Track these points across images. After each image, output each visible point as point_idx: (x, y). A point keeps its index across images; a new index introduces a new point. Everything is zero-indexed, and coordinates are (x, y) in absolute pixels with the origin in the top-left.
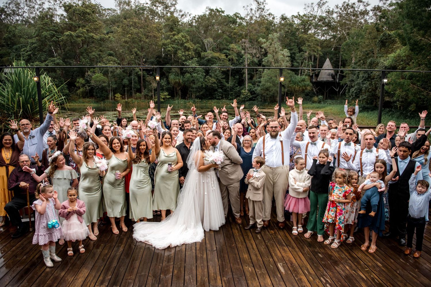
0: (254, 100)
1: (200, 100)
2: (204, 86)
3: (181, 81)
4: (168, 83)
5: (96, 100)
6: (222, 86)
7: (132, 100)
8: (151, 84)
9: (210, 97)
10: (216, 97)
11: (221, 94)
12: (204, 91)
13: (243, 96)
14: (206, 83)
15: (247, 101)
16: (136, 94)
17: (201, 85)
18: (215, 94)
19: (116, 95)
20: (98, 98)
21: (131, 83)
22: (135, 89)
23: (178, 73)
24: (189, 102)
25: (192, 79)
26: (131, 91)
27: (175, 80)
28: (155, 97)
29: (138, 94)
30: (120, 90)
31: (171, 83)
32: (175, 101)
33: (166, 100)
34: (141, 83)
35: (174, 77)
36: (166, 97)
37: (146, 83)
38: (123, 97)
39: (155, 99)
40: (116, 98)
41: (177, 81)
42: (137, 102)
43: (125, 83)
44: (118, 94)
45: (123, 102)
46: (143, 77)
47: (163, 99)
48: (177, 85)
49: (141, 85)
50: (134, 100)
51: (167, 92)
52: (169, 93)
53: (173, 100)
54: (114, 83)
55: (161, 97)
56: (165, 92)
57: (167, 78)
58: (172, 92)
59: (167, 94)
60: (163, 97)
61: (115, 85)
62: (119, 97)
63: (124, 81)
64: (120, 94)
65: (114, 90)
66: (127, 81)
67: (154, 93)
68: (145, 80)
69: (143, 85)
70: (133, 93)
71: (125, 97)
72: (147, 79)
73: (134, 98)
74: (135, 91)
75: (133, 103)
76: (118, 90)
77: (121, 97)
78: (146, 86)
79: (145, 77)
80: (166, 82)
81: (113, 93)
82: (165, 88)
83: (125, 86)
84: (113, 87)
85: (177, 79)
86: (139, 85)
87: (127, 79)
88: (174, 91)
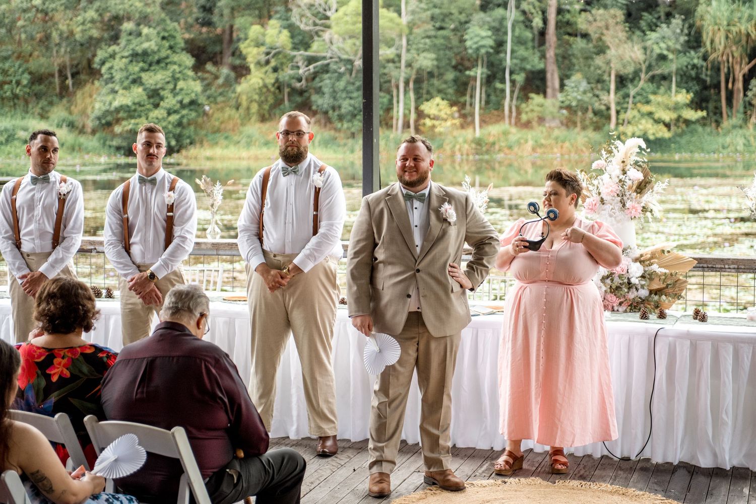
4: (695, 41)
5: (328, 133)
7: (506, 133)
8: (601, 50)
16: (527, 98)
19: (427, 107)
20: (341, 118)
21: (500, 45)
22: (520, 78)
26: (499, 85)
27: (734, 25)
28: (622, 116)
29: (537, 99)
30: (446, 82)
31: (708, 44)
32: (725, 135)
33: (680, 130)
34: (547, 44)
35: (732, 12)
36: (679, 117)
37: (574, 46)
38: (463, 116)
39: (621, 128)
40: (428, 122)
41: (743, 28)
42: (531, 143)
43: (476, 43)
44: (438, 100)
45: (465, 142)
46: (560, 11)
47: (667, 126)
48: (736, 54)
49: (548, 55)
50: (514, 130)
51: (688, 92)
52: (696, 93)
53: (714, 131)
54: (425, 44)
55: (656, 116)
56: (677, 91)
57: (688, 13)
58: (705, 87)
59: (688, 102)
60: (667, 116)
61: (425, 58)
62: (445, 117)
63: (472, 35)
64: (445, 102)
65: (418, 81)
66: (490, 33)
67: (616, 93)
68: (567, 28)
69: (556, 55)
70: (504, 98)
71: (473, 115)
72: (582, 22)
73: (510, 123)
74: (518, 86)
75: (510, 148)
76: (435, 82)
77: (453, 118)
78: (574, 61)
79: (569, 11)
80: (683, 39)
81: (412, 95)
82: (673, 67)
83: (477, 60)
84: (416, 65)
85: (743, 21)
86: (538, 54)
87: (484, 23)
88: (717, 86)
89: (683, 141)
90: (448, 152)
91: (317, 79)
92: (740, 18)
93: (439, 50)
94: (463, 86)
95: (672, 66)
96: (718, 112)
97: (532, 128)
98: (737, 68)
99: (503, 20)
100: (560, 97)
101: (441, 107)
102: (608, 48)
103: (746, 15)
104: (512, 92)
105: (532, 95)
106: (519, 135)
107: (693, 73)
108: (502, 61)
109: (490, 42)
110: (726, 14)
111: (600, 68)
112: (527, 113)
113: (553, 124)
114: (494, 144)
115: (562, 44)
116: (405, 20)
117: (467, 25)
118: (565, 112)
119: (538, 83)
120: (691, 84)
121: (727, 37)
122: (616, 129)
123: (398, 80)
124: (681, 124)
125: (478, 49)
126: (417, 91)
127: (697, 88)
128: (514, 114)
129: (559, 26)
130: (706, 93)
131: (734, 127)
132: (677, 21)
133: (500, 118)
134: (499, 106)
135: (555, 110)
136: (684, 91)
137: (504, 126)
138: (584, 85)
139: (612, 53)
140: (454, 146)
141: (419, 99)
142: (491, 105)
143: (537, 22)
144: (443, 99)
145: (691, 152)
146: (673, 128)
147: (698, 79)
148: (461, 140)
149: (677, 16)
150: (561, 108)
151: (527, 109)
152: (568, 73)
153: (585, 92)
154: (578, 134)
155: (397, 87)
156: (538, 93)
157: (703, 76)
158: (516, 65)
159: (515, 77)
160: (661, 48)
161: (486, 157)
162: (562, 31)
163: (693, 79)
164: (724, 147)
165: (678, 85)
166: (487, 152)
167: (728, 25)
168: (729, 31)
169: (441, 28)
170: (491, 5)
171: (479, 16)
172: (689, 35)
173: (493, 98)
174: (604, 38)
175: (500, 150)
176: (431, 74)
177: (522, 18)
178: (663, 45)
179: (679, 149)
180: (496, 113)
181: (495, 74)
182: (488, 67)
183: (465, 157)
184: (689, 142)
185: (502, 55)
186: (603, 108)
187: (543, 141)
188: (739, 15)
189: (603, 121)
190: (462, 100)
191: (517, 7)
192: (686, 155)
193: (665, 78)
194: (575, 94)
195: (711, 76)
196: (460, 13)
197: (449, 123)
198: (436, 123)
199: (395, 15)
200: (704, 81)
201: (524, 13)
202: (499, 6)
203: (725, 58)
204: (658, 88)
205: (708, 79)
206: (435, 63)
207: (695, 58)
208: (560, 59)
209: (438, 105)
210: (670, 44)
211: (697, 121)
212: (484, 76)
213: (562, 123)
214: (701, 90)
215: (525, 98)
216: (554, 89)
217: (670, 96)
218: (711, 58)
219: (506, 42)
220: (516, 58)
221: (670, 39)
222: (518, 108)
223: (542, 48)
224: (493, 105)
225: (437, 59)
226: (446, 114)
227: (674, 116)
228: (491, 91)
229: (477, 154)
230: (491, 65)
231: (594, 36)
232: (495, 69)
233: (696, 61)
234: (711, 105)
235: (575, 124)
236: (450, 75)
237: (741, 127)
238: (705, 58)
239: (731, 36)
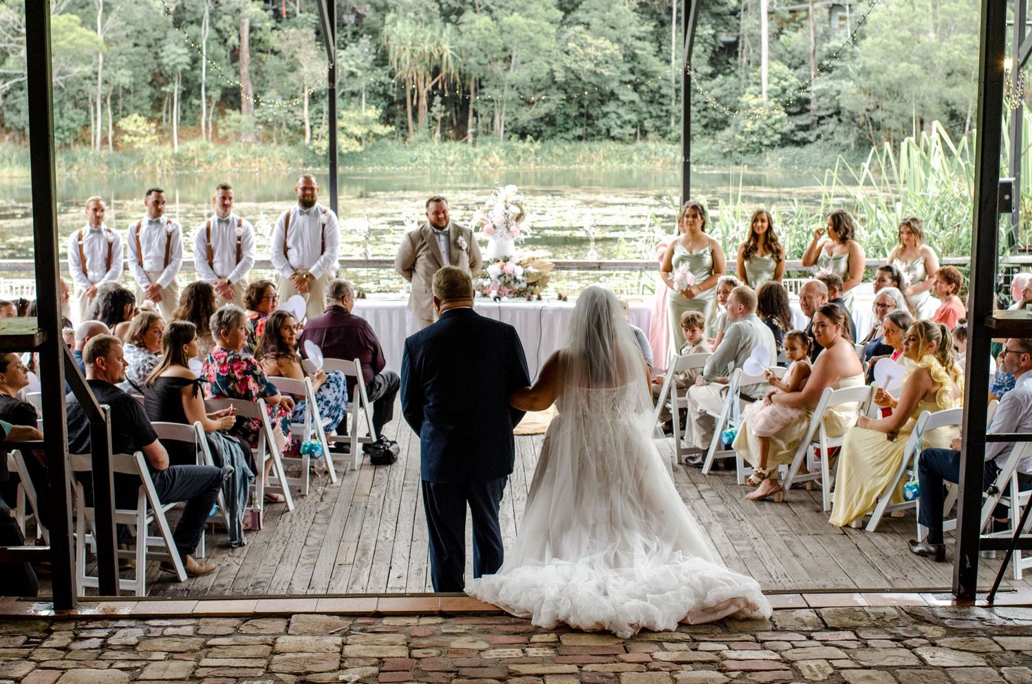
0: (803, 142)
1: (538, 145)
2: (560, 76)
3: (446, 47)
4: (382, 59)
6: (639, 78)
7: (204, 148)
8: (294, 67)
9: (579, 131)
10: (608, 131)
11: (633, 117)
12: (558, 97)
13: (750, 126)
14: (568, 61)
15: (772, 146)
16: (223, 114)
17: (547, 68)
18: (605, 115)
19: (124, 124)
21: (195, 61)
22: (216, 94)
23: (427, 10)
24: (486, 155)
25: (499, 42)
26: (195, 102)
27: (418, 46)
28: (316, 131)
29: (233, 115)
30: (141, 99)
31: (395, 63)
32: (412, 149)
33: (371, 144)
34: (241, 61)
35: (416, 33)
36: (370, 131)
37: (267, 63)
38: (161, 132)
39: (316, 143)
40: (126, 138)
41: (426, 48)
42: (229, 158)
43: (173, 60)
44: (135, 116)
45: (165, 157)
46: (252, 30)
47: (359, 140)
48: (420, 73)
49: (242, 72)
50: (211, 145)
51: (377, 107)
52: (384, 108)
53: (402, 145)
54: (122, 60)
55: (349, 130)
56: (366, 107)
57: (375, 33)
58: (392, 103)
59: (377, 117)
60: (359, 131)
61: (122, 75)
62: (144, 133)
63: (169, 52)
64: (143, 118)
65: (115, 98)
66: (186, 50)
67: (309, 110)
68: (257, 45)
69: (250, 72)
70: (201, 113)
71: (171, 131)
72: (273, 40)
73: (207, 138)
74: (214, 102)
75: (209, 163)
76: (131, 98)
77: (151, 134)
78: (268, 77)
79: (260, 29)
80: (371, 58)
81: (109, 111)
82: (363, 84)
83: (171, 76)
84: (113, 82)
85: (426, 41)
86: (233, 71)
87: (180, 40)
88: (403, 102)
89: (374, 154)
90: (149, 168)
91: (10, 97)
92: (423, 39)
93: (135, 67)
94: (158, 103)
95: (361, 84)
96: (404, 127)
97: (229, 143)
98: (421, 85)
99: (197, 36)
100: (257, 113)
101: (138, 123)
102: (302, 66)
103: (429, 36)
104: (208, 107)
105: (229, 111)
106: (217, 151)
107: (381, 90)
108: (196, 78)
109: (187, 59)
110: (410, 35)
111: (293, 85)
112: (224, 129)
113: (250, 139)
114: (193, 159)
115: (256, 61)
116: (100, 37)
117: (163, 42)
118: (261, 127)
119: (231, 98)
120: (379, 100)
121: (412, 56)
122: (311, 143)
123: (96, 96)
124: (371, 138)
125: (175, 66)
126: (114, 106)
127: (385, 104)
128: (211, 130)
129: (252, 42)
130: (393, 108)
131: (420, 141)
132: (365, 41)
133: (198, 134)
134: (195, 122)
135: (251, 125)
136: (374, 107)
137: (202, 141)
138: (279, 101)
139: (305, 70)
140: (154, 162)
141: (115, 113)
142: (187, 121)
143: (233, 40)
144: (140, 115)
145: (382, 165)
146: (363, 141)
147: (385, 95)
148: (161, 156)
149: (365, 36)
150: (257, 123)
151: (224, 125)
152: (263, 89)
153: (280, 108)
154: (274, 149)
155: (95, 104)
156: (234, 109)
157: (390, 93)
158: (212, 81)
159: (210, 93)
160: (350, 66)
161: (187, 172)
162: (255, 48)
163: (380, 95)
164: (412, 161)
165: (367, 102)
166: (187, 167)
167: (413, 45)
168: (414, 51)
169: (136, 45)
170: (184, 23)
171: (174, 33)
172: (376, 54)
173: (188, 113)
174: (296, 56)
175: (199, 166)
176: (128, 91)
177: (216, 35)
178: (351, 63)
179: (371, 163)
180: (192, 128)
181: (190, 90)
182: (183, 83)
183: (165, 172)
184: (379, 156)
185: (197, 72)
186: (298, 123)
187: (241, 156)
188: (422, 35)
189: (297, 136)
190: (158, 115)
191: (212, 24)
192: (378, 168)
193: (353, 94)
194: (271, 110)
195: (398, 93)
196: (154, 30)
197: (148, 139)
198: (135, 139)
199: (91, 33)
200: (391, 98)
201: (218, 31)
202: (192, 23)
203: (410, 76)
204: (349, 103)
205: (395, 95)
206: (132, 80)
207: (381, 75)
208: (253, 75)
209: (136, 121)
210: (359, 61)
211: (386, 136)
212: (180, 92)
213: (258, 138)
214: (389, 106)
215: (222, 113)
216: (248, 105)
217: (360, 112)
218: (398, 75)
219: (201, 59)
220: (211, 75)
221: (358, 57)
222: (215, 125)
223: (235, 65)
224: (189, 119)
225: (134, 76)
226: (144, 130)
227: (365, 131)
228: (186, 107)
229: (177, 169)
230: (185, 81)
231: (287, 54)
232: (190, 85)
233: (383, 78)
234: (398, 120)
235: (270, 138)
236: (147, 91)
237: (426, 141)
238: (391, 76)
239: (415, 55)
